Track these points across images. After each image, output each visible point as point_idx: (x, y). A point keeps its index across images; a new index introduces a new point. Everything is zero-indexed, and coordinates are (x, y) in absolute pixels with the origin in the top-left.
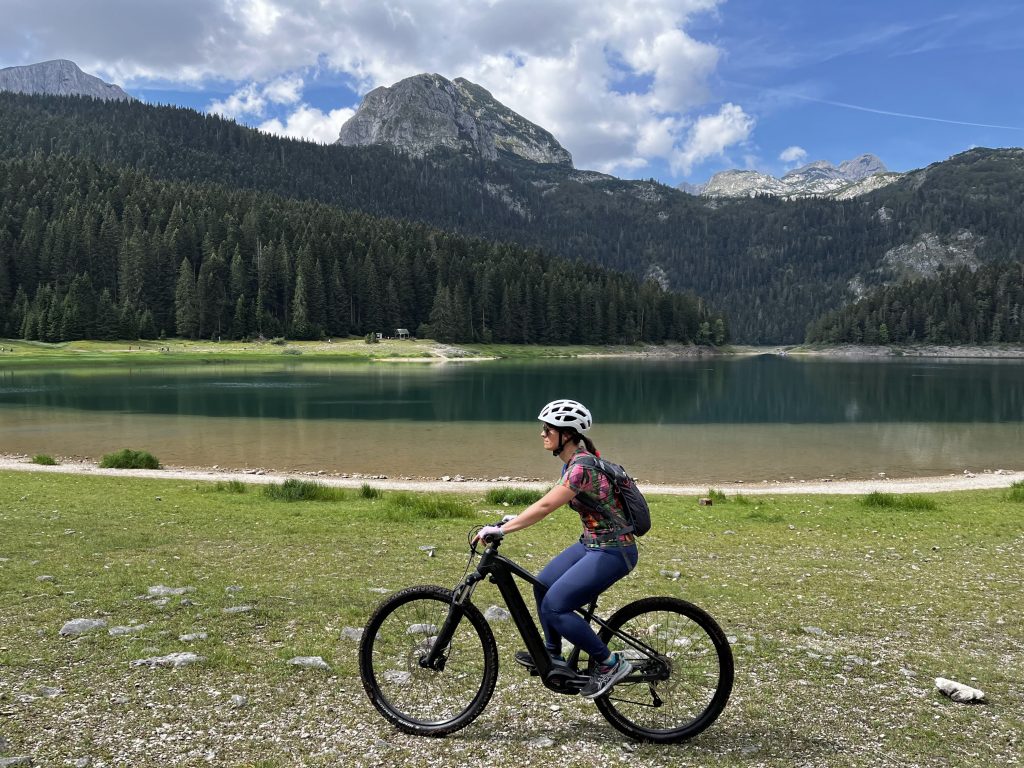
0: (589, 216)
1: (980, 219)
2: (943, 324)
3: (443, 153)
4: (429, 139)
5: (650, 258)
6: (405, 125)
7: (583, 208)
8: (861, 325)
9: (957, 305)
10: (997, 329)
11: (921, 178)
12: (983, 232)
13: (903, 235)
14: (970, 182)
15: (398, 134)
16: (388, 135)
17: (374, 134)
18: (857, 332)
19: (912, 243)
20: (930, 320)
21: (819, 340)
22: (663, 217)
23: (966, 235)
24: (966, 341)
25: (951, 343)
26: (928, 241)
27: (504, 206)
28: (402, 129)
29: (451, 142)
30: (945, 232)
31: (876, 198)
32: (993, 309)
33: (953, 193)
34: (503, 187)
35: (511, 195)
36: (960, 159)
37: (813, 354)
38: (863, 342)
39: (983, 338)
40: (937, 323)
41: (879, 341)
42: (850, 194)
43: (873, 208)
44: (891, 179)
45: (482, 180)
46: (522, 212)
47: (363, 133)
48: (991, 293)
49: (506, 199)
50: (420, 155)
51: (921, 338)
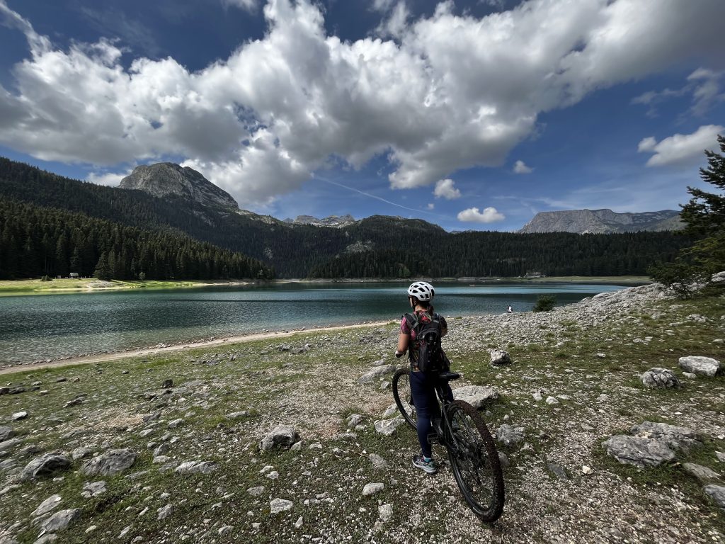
0: (242, 227)
1: (374, 237)
2: (349, 272)
3: (173, 196)
4: (167, 190)
5: (265, 245)
6: (155, 182)
7: (239, 224)
8: (324, 271)
9: (354, 265)
10: (365, 273)
11: (360, 223)
12: (375, 241)
13: (352, 241)
14: (373, 225)
15: (151, 186)
16: (146, 186)
17: (139, 185)
18: (322, 274)
19: (354, 244)
20: (345, 270)
21: (311, 277)
22: (273, 230)
23: (369, 242)
24: (356, 277)
25: (352, 278)
26: (359, 244)
27: (202, 221)
28: (153, 184)
29: (177, 192)
30: (364, 241)
31: (345, 229)
32: (364, 266)
33: (368, 229)
34: (201, 213)
35: (205, 216)
36: (371, 218)
37: (308, 282)
38: (325, 277)
39: (361, 276)
40: (347, 271)
41: (329, 277)
42: (340, 227)
43: (344, 232)
44: (352, 223)
45: (191, 209)
46: (210, 224)
47: (134, 184)
48: (364, 261)
49: (203, 218)
50: (160, 196)
51: (343, 276)
